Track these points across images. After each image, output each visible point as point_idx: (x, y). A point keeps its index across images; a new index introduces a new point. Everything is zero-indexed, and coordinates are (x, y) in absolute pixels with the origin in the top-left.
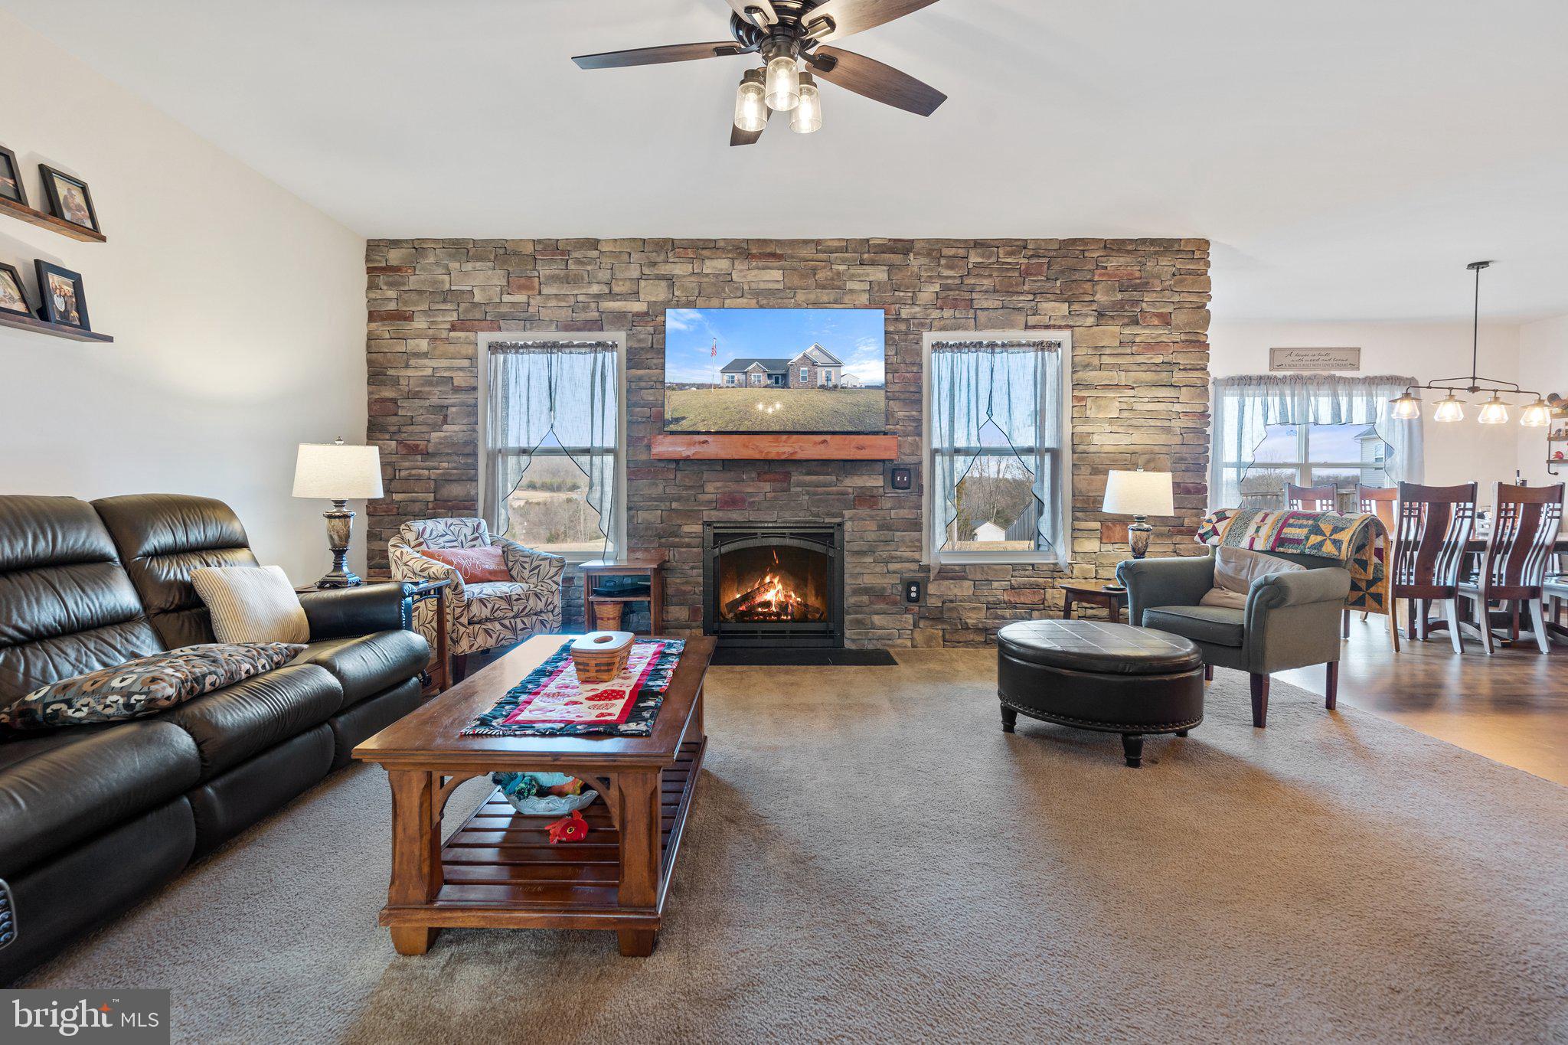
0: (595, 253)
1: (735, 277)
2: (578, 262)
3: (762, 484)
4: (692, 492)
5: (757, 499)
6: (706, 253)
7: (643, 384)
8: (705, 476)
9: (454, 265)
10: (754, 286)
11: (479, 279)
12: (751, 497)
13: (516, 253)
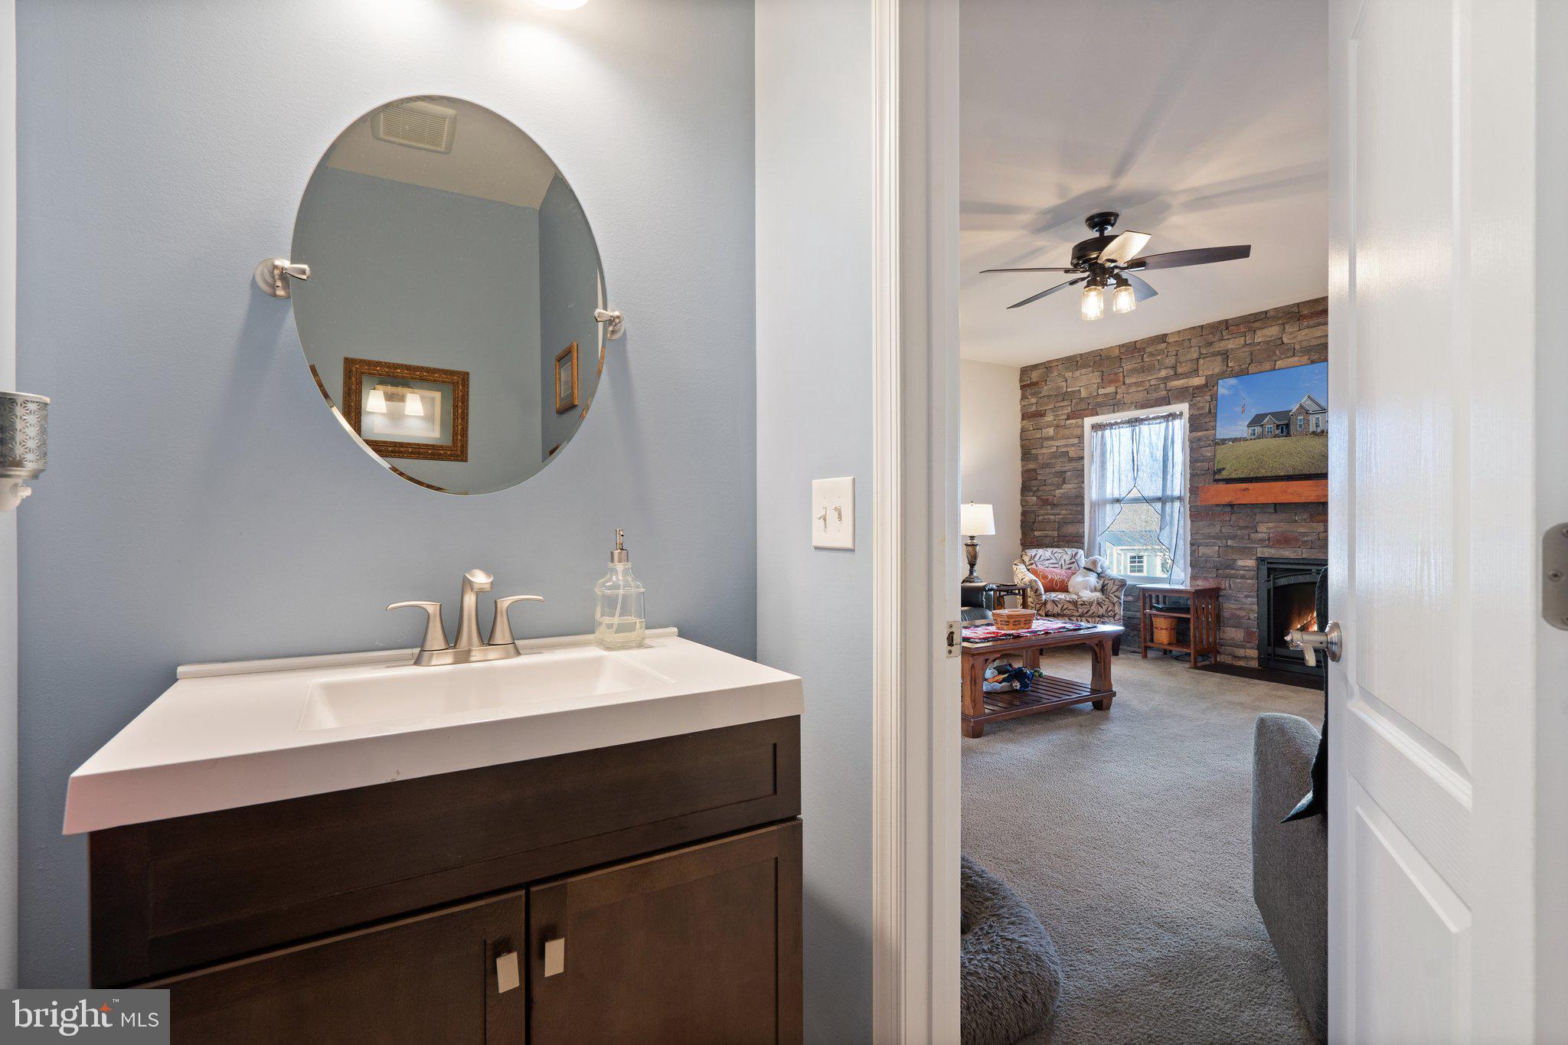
0: (1164, 345)
1: (1285, 340)
2: (1151, 355)
3: (1314, 525)
4: (1244, 532)
5: (1309, 538)
6: (1257, 324)
7: (1202, 443)
8: (1258, 517)
9: (1069, 375)
10: (1305, 344)
11: (1084, 381)
12: (1304, 536)
13: (1108, 358)
